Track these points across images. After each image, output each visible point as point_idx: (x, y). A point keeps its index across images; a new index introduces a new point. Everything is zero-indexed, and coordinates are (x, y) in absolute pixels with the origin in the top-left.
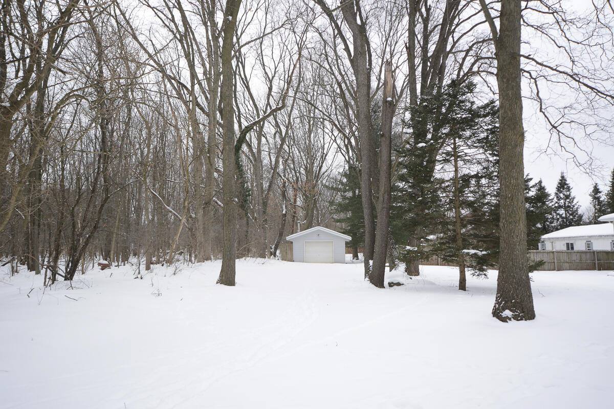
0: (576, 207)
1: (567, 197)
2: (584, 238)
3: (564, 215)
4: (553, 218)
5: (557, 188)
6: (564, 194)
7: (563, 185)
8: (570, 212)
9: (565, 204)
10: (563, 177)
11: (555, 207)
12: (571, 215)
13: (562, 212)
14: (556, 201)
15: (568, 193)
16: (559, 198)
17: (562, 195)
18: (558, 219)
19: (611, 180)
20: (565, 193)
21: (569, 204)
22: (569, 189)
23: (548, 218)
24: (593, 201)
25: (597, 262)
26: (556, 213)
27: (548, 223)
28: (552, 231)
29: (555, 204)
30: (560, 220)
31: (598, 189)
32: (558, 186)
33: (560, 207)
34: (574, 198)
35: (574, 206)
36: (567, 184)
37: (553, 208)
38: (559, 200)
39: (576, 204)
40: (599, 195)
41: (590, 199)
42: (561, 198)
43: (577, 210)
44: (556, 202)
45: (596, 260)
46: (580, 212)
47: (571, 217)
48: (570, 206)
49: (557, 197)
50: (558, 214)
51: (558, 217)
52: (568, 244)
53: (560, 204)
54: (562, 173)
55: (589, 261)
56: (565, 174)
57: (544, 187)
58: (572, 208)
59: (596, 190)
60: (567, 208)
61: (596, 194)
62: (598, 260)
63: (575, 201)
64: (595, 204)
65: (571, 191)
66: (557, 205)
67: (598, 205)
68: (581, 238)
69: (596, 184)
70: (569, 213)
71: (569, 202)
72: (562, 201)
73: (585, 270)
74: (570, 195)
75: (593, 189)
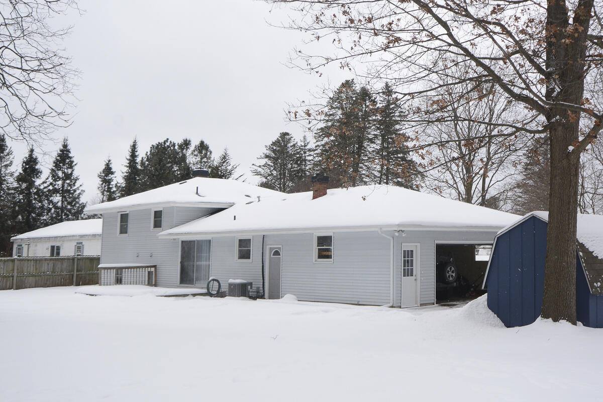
0: (78, 192)
1: (68, 176)
2: (75, 238)
3: (59, 204)
4: (42, 207)
5: (54, 162)
6: (64, 173)
7: (64, 158)
8: (69, 200)
9: (63, 186)
10: (65, 146)
11: (49, 191)
12: (69, 203)
13: (57, 198)
14: (51, 181)
15: (70, 171)
16: (55, 177)
17: (60, 174)
18: (51, 209)
19: (129, 158)
20: (66, 171)
21: (69, 188)
22: (71, 166)
23: (35, 208)
24: (102, 184)
25: (75, 273)
26: (48, 200)
27: (34, 215)
28: (38, 227)
29: (49, 186)
30: (53, 210)
31: (110, 169)
32: (57, 159)
33: (55, 191)
34: (76, 179)
35: (75, 191)
36: (70, 158)
37: (45, 192)
38: (55, 180)
39: (78, 188)
40: (111, 176)
41: (98, 181)
42: (59, 177)
43: (78, 198)
44: (51, 184)
45: (75, 271)
46: (83, 200)
47: (69, 207)
48: (70, 190)
49: (53, 176)
50: (51, 201)
51: (51, 206)
52: (53, 247)
53: (56, 186)
54: (65, 140)
55: (65, 273)
56: (68, 142)
57: (36, 159)
58: (73, 194)
59: (108, 170)
60: (64, 192)
61: (107, 175)
62: (77, 271)
63: (77, 185)
64: (104, 190)
65: (75, 168)
66: (51, 188)
67: (107, 191)
68: (71, 238)
69: (109, 161)
70: (67, 201)
71: (69, 185)
72: (60, 182)
73: (58, 286)
74: (71, 174)
75: (104, 167)
